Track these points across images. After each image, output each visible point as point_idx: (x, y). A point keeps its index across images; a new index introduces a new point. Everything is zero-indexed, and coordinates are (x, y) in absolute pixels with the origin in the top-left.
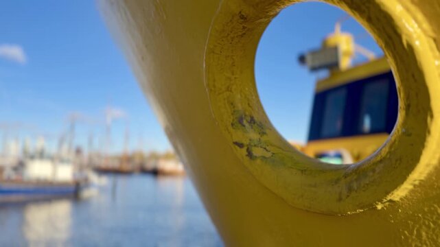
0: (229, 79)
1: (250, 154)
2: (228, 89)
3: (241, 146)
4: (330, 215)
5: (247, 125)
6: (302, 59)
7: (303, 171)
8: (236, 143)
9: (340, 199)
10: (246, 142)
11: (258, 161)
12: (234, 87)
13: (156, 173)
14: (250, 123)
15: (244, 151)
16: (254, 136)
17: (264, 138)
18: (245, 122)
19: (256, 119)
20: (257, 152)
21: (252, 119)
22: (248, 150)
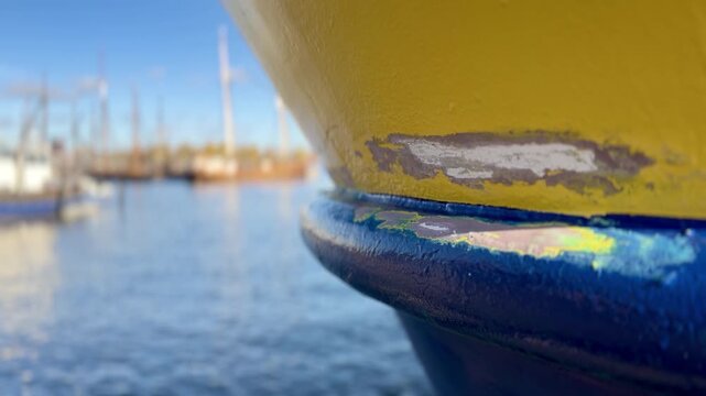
13: (191, 177)
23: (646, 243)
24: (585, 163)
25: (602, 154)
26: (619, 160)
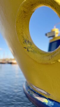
0: (22, 30)
1: (28, 50)
2: (22, 33)
3: (26, 48)
4: (47, 64)
5: (27, 43)
6: (46, 35)
7: (41, 54)
8: (24, 48)
9: (49, 60)
10: (27, 47)
11: (30, 52)
12: (23, 32)
13: (11, 63)
14: (28, 42)
15: (26, 49)
16: (29, 45)
17: (32, 46)
18: (26, 42)
19: (29, 41)
20: (30, 49)
21: (28, 41)
22: (27, 49)
23: (51, 102)
24: (46, 93)
25: (47, 93)
26: (48, 94)
